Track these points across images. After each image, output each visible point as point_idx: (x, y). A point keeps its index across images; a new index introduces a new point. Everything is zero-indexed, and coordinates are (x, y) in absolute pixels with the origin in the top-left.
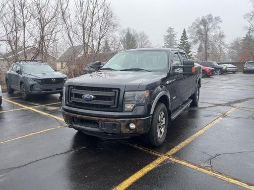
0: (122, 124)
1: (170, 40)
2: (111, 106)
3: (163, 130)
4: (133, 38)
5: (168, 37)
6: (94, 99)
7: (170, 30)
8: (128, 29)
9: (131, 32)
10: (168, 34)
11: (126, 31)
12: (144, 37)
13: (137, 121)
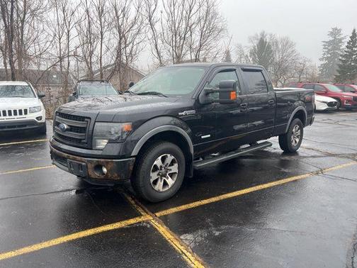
0: (89, 165)
1: (334, 48)
2: (83, 141)
3: (170, 182)
4: (269, 47)
5: (329, 43)
6: (67, 130)
7: (335, 32)
8: (263, 35)
9: (268, 39)
10: (331, 39)
11: (259, 37)
12: (287, 44)
13: (107, 162)
